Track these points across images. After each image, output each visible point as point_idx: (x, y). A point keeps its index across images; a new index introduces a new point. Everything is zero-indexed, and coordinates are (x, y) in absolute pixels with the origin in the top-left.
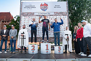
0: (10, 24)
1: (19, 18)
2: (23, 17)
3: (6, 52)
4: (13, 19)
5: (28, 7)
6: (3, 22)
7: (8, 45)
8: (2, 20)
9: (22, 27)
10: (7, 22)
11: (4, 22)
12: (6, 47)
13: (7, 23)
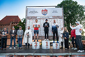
0: (18, 25)
1: (25, 21)
2: (29, 20)
3: (15, 48)
4: (21, 21)
5: (32, 12)
8: (12, 22)
9: (27, 28)
11: (14, 24)
13: (16, 24)
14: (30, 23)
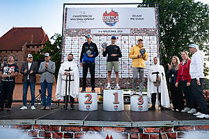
0: (42, 51)
1: (60, 40)
2: (69, 38)
3: (33, 108)
4: (48, 40)
5: (78, 18)
6: (28, 46)
7: (37, 93)
8: (27, 43)
9: (66, 58)
10: (35, 47)
11: (31, 47)
12: (33, 97)
13: (36, 49)
14: (73, 47)
